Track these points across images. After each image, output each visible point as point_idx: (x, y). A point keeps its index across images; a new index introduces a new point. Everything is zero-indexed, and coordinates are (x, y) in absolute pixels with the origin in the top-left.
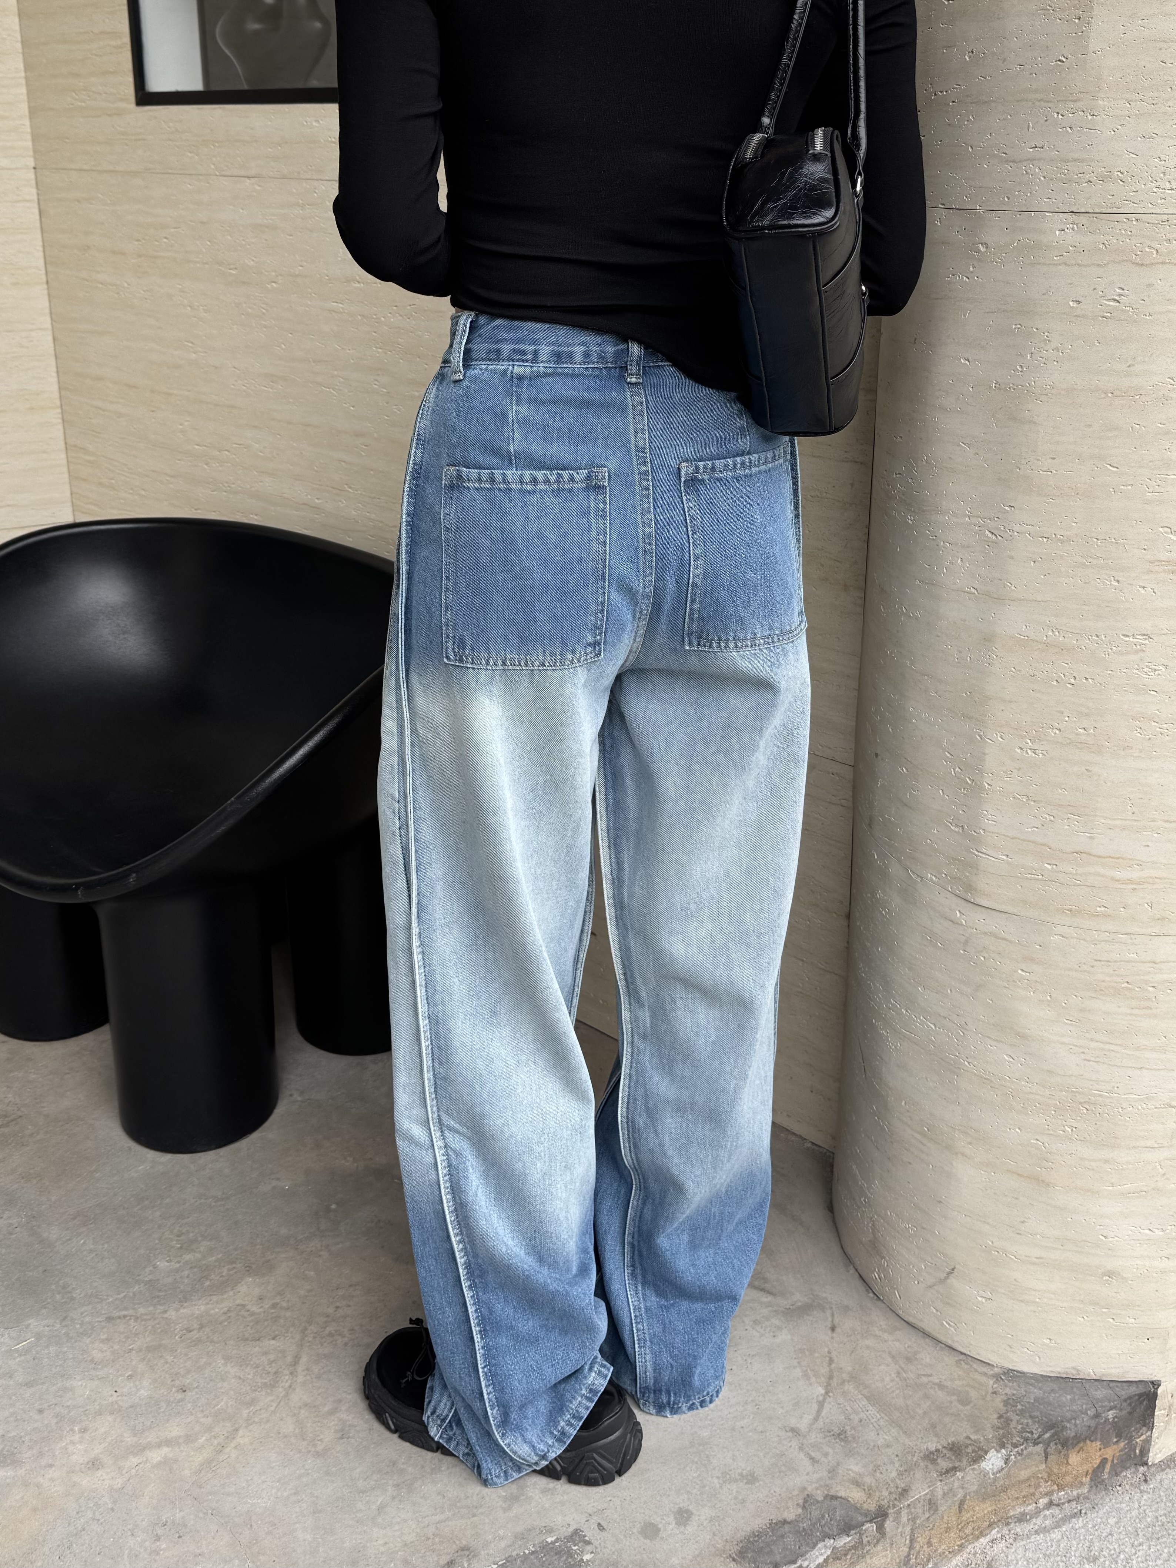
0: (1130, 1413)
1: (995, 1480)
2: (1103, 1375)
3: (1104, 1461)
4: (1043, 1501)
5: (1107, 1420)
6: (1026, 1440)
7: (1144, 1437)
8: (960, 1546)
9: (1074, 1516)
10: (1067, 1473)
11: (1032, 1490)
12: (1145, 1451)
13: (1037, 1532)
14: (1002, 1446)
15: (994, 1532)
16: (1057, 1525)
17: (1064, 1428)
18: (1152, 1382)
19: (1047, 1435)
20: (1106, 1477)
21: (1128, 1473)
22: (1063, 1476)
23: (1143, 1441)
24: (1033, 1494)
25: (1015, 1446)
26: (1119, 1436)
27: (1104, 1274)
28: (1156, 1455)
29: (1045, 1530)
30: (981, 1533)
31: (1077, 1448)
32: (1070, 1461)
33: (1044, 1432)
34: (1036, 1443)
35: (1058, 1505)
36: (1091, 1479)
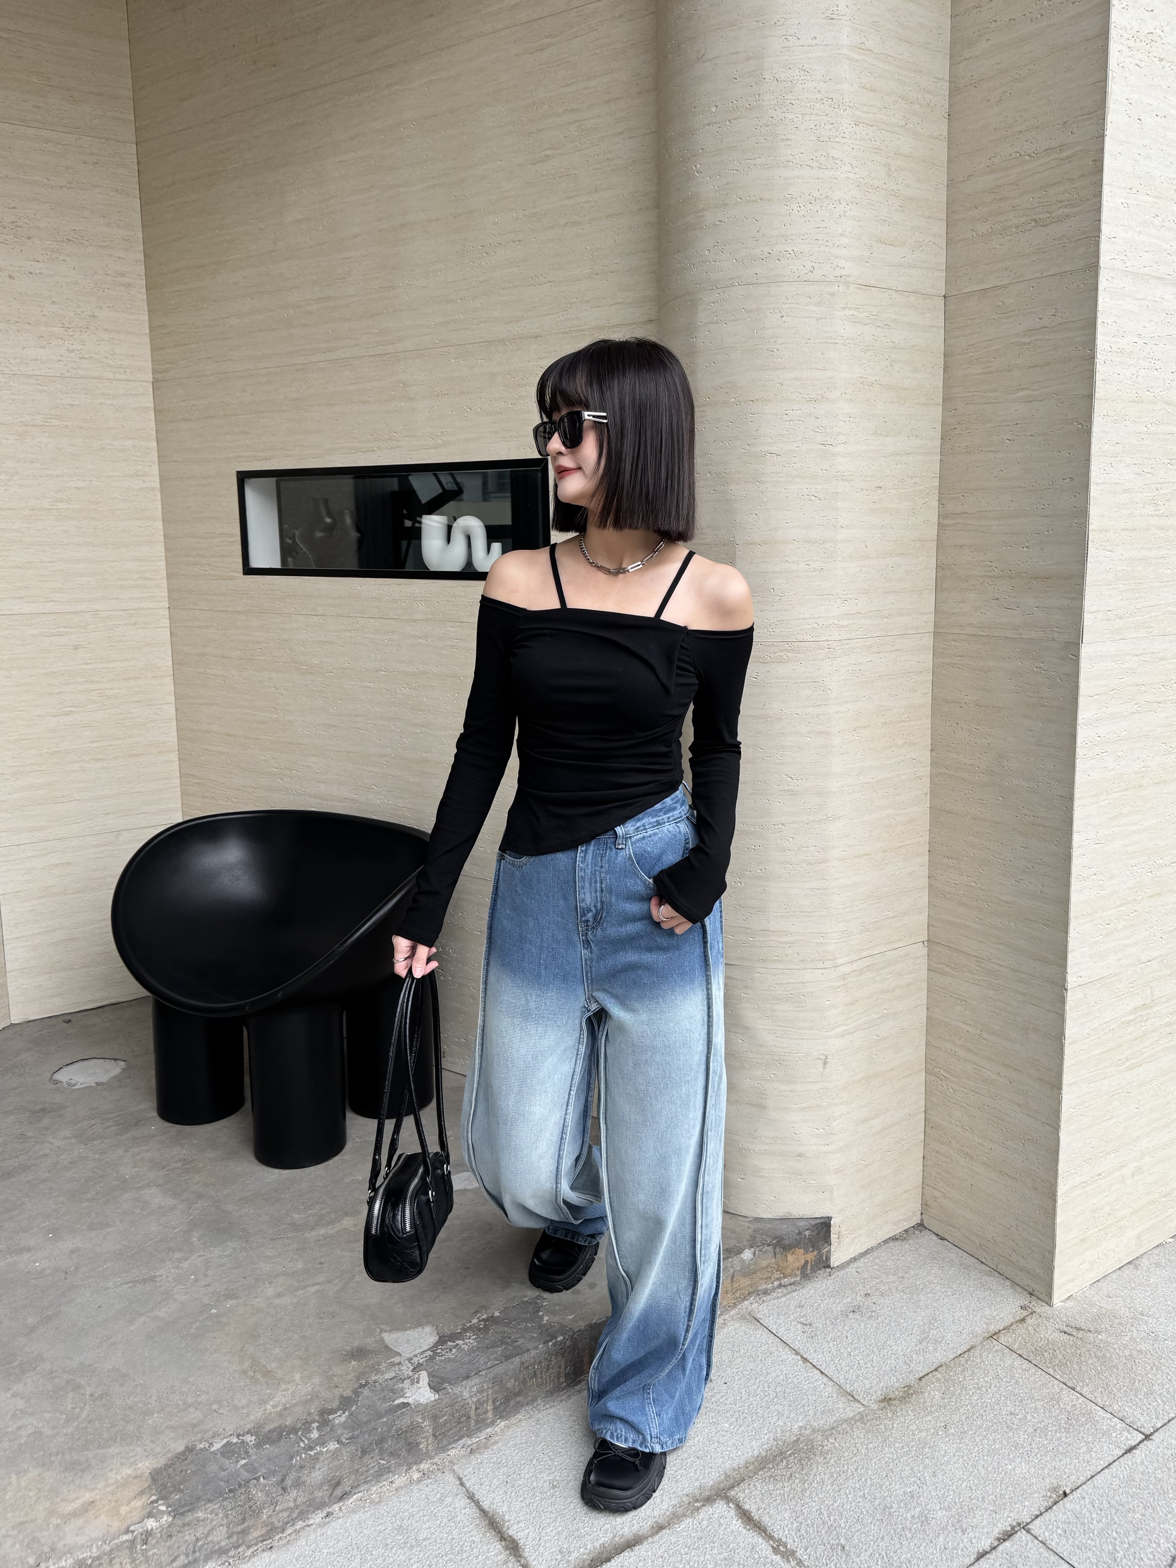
0: (818, 1234)
1: (749, 1264)
2: (803, 1215)
3: (806, 1262)
4: (776, 1283)
5: (805, 1236)
6: (764, 1244)
7: (826, 1250)
8: (734, 1303)
9: (793, 1291)
10: (786, 1267)
11: (770, 1275)
12: (828, 1258)
13: (774, 1299)
14: (752, 1247)
15: (752, 1298)
16: (785, 1295)
17: (783, 1239)
18: (828, 1218)
19: (774, 1242)
20: (809, 1272)
21: (821, 1272)
22: (786, 1268)
23: (827, 1252)
24: (770, 1278)
25: (758, 1247)
26: (813, 1247)
27: (798, 1156)
28: (835, 1261)
29: (778, 1298)
30: (745, 1297)
31: (791, 1252)
32: (788, 1259)
33: (773, 1240)
34: (769, 1245)
35: (784, 1286)
36: (801, 1273)
